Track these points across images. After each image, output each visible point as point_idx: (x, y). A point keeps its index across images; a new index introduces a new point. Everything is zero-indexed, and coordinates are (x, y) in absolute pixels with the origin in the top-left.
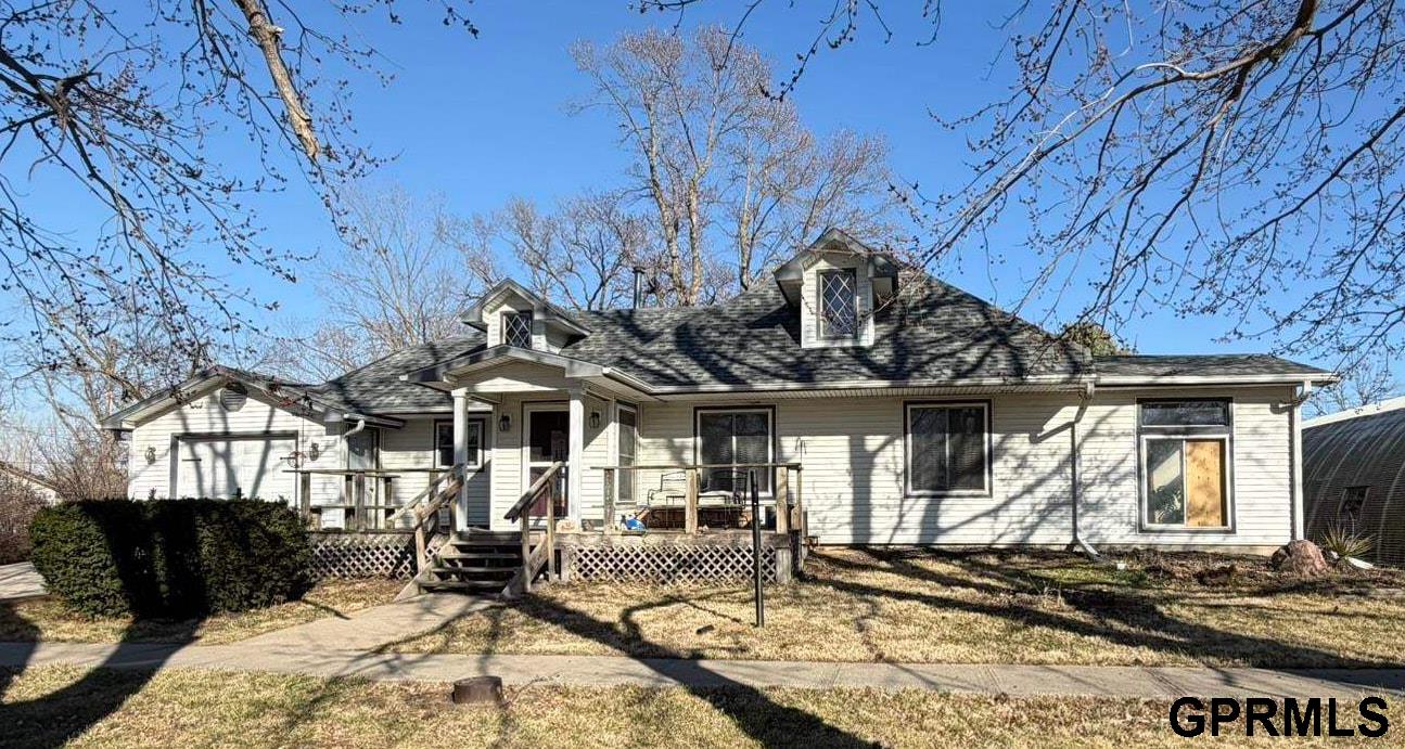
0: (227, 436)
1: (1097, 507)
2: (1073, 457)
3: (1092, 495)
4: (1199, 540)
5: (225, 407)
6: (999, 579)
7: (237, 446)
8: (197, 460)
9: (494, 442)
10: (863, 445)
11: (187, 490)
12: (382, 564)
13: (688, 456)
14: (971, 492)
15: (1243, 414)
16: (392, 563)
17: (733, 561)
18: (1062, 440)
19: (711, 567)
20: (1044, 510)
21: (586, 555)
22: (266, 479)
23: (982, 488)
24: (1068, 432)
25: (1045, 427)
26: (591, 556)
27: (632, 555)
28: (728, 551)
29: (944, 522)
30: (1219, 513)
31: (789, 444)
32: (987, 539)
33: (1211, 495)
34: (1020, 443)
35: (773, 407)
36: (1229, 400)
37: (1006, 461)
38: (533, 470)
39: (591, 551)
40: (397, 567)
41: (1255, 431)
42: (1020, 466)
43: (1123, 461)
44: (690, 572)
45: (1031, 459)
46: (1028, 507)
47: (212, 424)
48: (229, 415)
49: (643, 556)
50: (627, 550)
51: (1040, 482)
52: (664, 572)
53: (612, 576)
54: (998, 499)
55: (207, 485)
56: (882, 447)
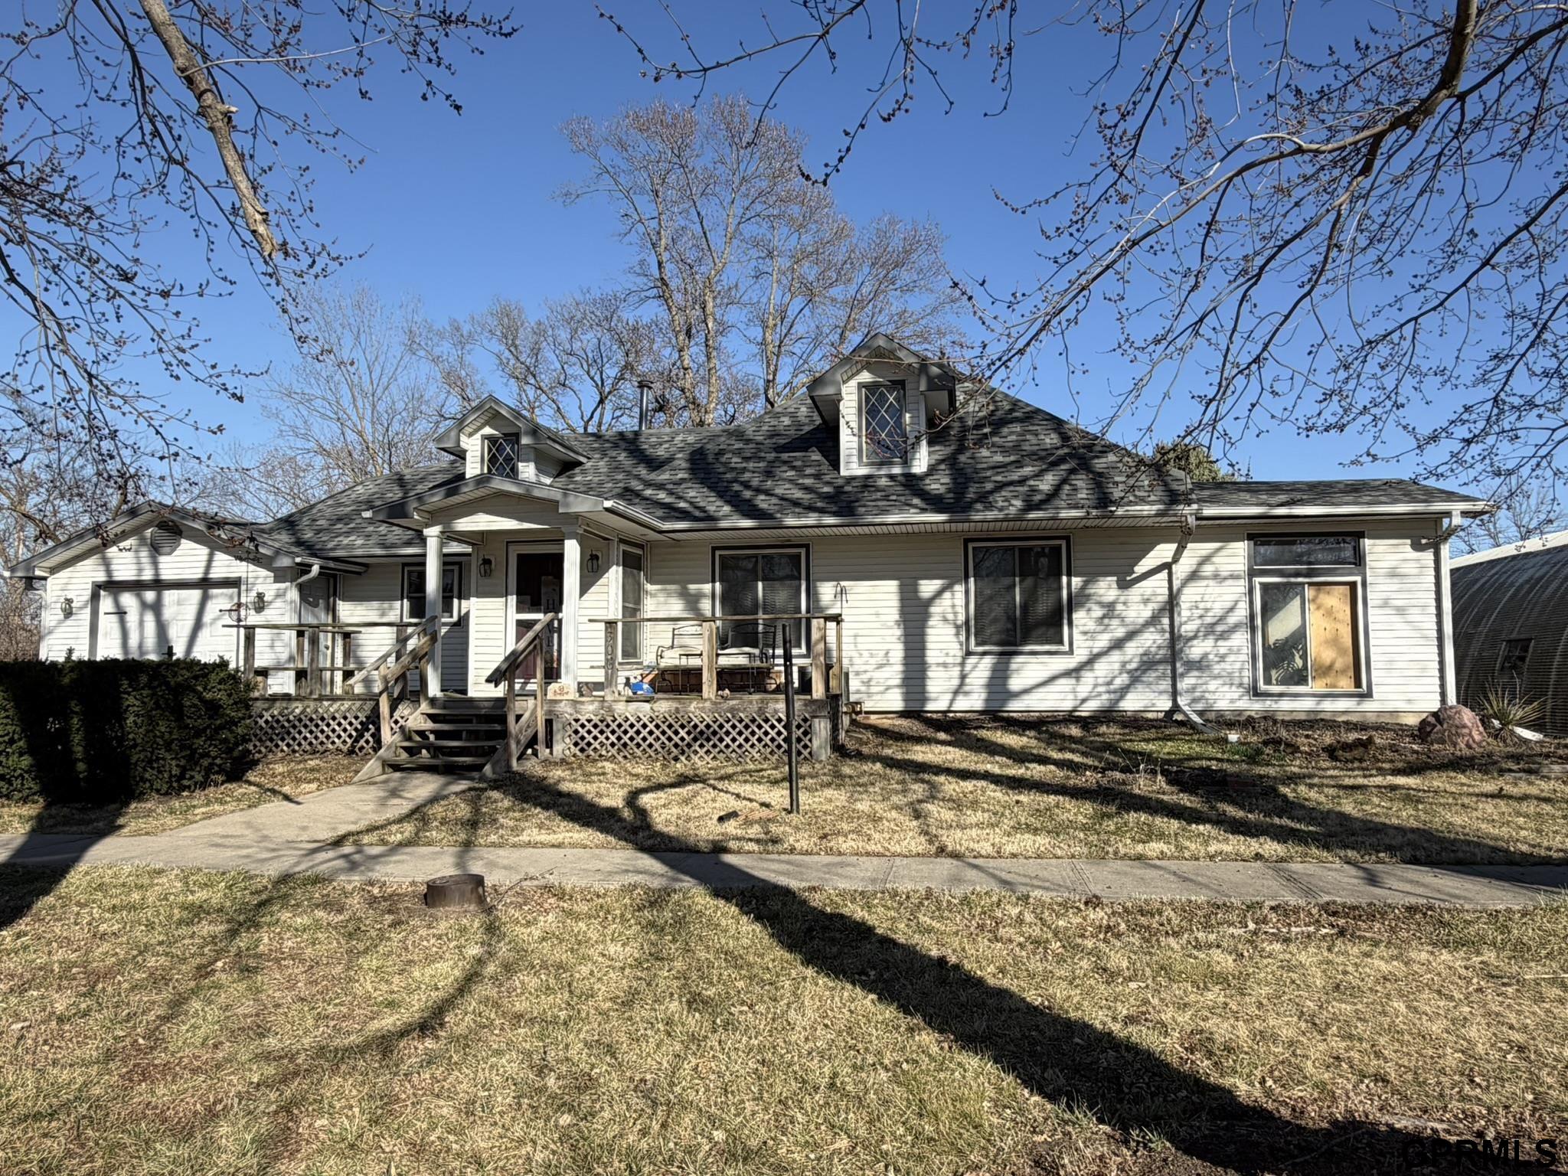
0: (158, 585)
1: (1200, 665)
2: (1172, 604)
3: (1196, 650)
4: (1328, 705)
5: (156, 550)
6: (1083, 754)
7: (170, 596)
8: (121, 613)
9: (473, 589)
10: (916, 591)
11: (109, 649)
12: (339, 737)
13: (706, 606)
14: (1047, 648)
15: (1381, 553)
16: (350, 736)
17: (759, 733)
18: (1158, 584)
19: (734, 740)
20: (1136, 670)
21: (583, 726)
22: (204, 635)
23: (1061, 642)
24: (1164, 574)
25: (1136, 569)
26: (589, 726)
27: (638, 726)
28: (753, 721)
29: (1015, 683)
30: (1351, 673)
31: (826, 591)
32: (1067, 705)
33: (1341, 651)
34: (1106, 588)
35: (807, 547)
36: (1361, 535)
37: (1089, 610)
38: (519, 623)
39: (589, 721)
40: (357, 741)
41: (1393, 574)
42: (1104, 617)
43: (1232, 609)
44: (708, 746)
45: (1119, 607)
46: (1117, 666)
47: (140, 570)
48: (162, 559)
49: (651, 726)
50: (632, 720)
51: (1131, 635)
52: (676, 746)
53: (614, 751)
54: (1081, 655)
55: (133, 641)
56: (939, 594)
